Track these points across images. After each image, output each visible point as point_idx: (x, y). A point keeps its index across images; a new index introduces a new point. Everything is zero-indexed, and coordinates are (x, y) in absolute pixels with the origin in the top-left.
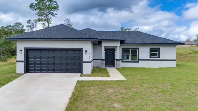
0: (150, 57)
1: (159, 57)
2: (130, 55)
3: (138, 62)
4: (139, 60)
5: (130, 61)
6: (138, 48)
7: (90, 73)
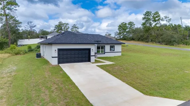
0: (110, 51)
1: (114, 51)
2: (101, 50)
3: (104, 54)
4: (105, 52)
5: (100, 53)
6: (105, 46)
7: (94, 62)
